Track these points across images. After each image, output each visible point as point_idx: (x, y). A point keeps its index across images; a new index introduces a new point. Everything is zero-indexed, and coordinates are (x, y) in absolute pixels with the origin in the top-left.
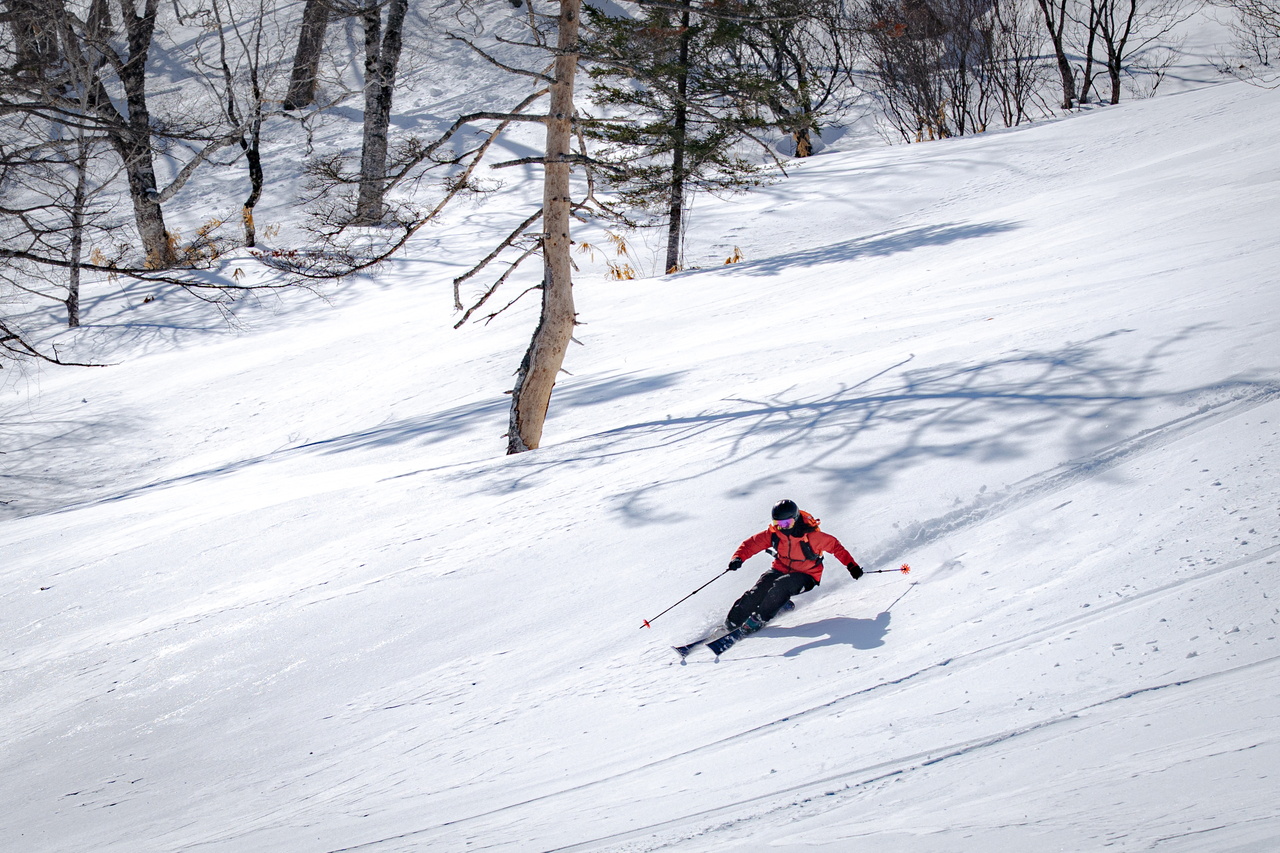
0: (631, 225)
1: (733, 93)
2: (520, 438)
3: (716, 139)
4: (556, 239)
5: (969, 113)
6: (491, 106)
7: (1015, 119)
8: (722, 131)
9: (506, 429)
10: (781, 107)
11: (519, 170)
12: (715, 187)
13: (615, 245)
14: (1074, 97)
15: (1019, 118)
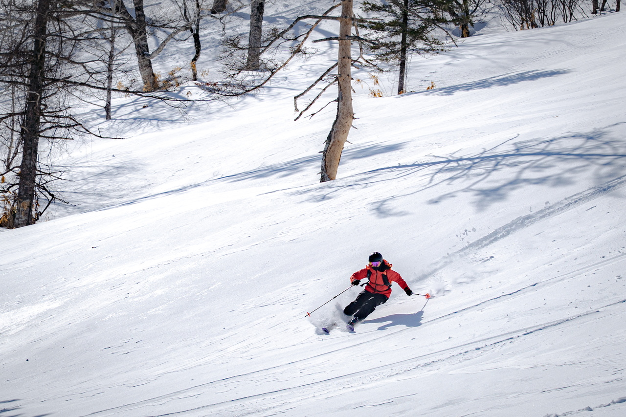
0: (381, 71)
1: (431, 6)
2: (327, 174)
3: (423, 29)
4: (344, 77)
5: (546, 16)
6: (312, 12)
7: (569, 19)
8: (426, 25)
9: (320, 170)
10: (454, 13)
11: (326, 43)
12: (422, 52)
13: (373, 80)
14: (598, 8)
15: (571, 18)
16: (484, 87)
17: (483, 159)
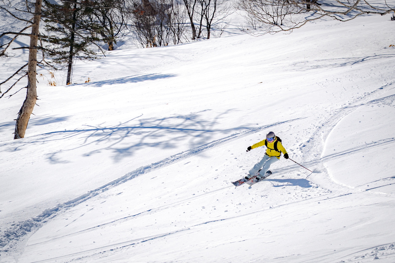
0: (56, 69)
1: (89, 30)
2: (18, 134)
3: (84, 44)
4: (32, 73)
5: (163, 39)
6: (13, 29)
7: (177, 42)
8: (86, 42)
9: (14, 131)
10: (104, 35)
11: (21, 50)
12: (83, 59)
13: (50, 75)
14: (196, 36)
15: (178, 42)
16: (122, 83)
17: (119, 129)
